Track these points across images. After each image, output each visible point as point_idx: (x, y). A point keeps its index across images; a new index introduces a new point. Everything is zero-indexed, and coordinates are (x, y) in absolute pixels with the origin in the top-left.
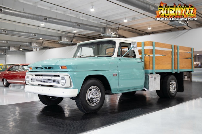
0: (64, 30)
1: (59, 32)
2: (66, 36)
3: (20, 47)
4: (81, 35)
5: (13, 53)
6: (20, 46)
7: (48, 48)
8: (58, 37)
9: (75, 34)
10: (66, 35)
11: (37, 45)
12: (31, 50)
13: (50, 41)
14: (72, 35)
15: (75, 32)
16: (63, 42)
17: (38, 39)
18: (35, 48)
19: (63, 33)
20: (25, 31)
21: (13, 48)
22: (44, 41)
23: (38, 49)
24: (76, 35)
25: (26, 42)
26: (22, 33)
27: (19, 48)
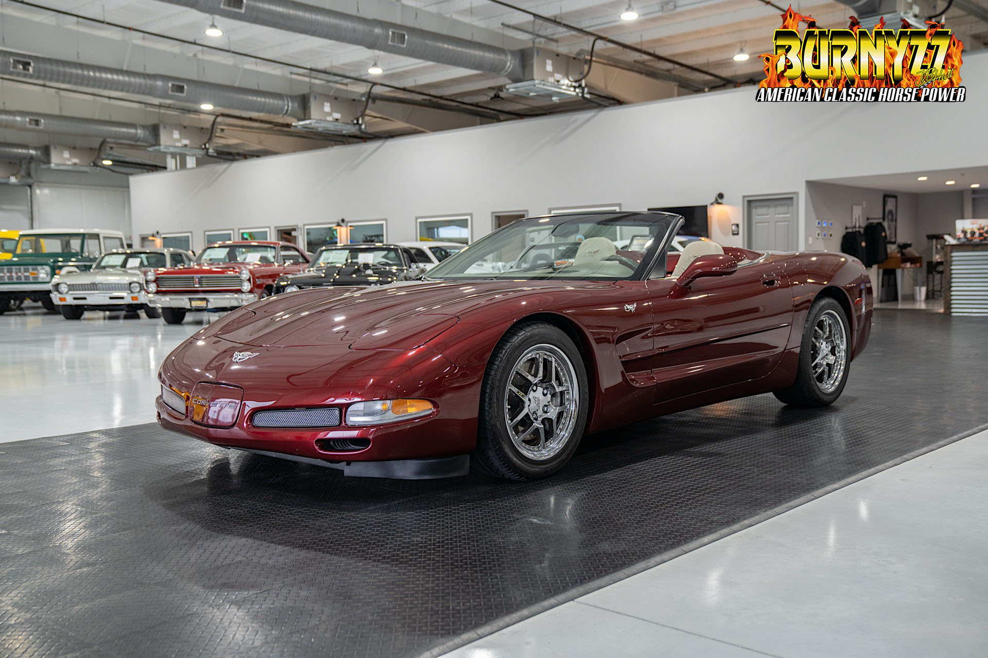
0: (321, 66)
1: (294, 77)
2: (331, 93)
3: (100, 149)
4: (404, 89)
5: (66, 178)
6: (103, 143)
7: (238, 154)
8: (292, 98)
9: (374, 84)
10: (332, 88)
11: (186, 142)
12: (157, 168)
13: (250, 119)
14: (362, 89)
15: (375, 72)
16: (314, 125)
17: (189, 111)
18: (174, 155)
19: (317, 81)
20: (125, 68)
21: (66, 155)
22: (220, 119)
23: (191, 162)
24: (377, 90)
25: (134, 126)
26: (115, 77)
27: (96, 152)
